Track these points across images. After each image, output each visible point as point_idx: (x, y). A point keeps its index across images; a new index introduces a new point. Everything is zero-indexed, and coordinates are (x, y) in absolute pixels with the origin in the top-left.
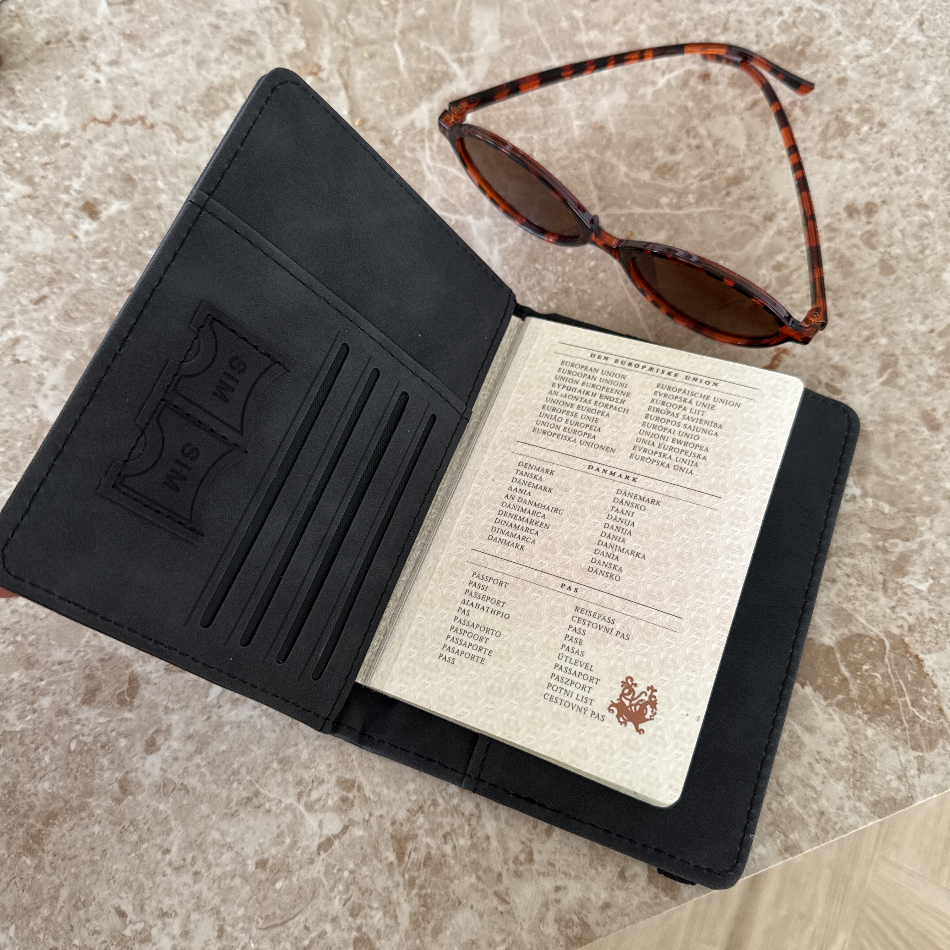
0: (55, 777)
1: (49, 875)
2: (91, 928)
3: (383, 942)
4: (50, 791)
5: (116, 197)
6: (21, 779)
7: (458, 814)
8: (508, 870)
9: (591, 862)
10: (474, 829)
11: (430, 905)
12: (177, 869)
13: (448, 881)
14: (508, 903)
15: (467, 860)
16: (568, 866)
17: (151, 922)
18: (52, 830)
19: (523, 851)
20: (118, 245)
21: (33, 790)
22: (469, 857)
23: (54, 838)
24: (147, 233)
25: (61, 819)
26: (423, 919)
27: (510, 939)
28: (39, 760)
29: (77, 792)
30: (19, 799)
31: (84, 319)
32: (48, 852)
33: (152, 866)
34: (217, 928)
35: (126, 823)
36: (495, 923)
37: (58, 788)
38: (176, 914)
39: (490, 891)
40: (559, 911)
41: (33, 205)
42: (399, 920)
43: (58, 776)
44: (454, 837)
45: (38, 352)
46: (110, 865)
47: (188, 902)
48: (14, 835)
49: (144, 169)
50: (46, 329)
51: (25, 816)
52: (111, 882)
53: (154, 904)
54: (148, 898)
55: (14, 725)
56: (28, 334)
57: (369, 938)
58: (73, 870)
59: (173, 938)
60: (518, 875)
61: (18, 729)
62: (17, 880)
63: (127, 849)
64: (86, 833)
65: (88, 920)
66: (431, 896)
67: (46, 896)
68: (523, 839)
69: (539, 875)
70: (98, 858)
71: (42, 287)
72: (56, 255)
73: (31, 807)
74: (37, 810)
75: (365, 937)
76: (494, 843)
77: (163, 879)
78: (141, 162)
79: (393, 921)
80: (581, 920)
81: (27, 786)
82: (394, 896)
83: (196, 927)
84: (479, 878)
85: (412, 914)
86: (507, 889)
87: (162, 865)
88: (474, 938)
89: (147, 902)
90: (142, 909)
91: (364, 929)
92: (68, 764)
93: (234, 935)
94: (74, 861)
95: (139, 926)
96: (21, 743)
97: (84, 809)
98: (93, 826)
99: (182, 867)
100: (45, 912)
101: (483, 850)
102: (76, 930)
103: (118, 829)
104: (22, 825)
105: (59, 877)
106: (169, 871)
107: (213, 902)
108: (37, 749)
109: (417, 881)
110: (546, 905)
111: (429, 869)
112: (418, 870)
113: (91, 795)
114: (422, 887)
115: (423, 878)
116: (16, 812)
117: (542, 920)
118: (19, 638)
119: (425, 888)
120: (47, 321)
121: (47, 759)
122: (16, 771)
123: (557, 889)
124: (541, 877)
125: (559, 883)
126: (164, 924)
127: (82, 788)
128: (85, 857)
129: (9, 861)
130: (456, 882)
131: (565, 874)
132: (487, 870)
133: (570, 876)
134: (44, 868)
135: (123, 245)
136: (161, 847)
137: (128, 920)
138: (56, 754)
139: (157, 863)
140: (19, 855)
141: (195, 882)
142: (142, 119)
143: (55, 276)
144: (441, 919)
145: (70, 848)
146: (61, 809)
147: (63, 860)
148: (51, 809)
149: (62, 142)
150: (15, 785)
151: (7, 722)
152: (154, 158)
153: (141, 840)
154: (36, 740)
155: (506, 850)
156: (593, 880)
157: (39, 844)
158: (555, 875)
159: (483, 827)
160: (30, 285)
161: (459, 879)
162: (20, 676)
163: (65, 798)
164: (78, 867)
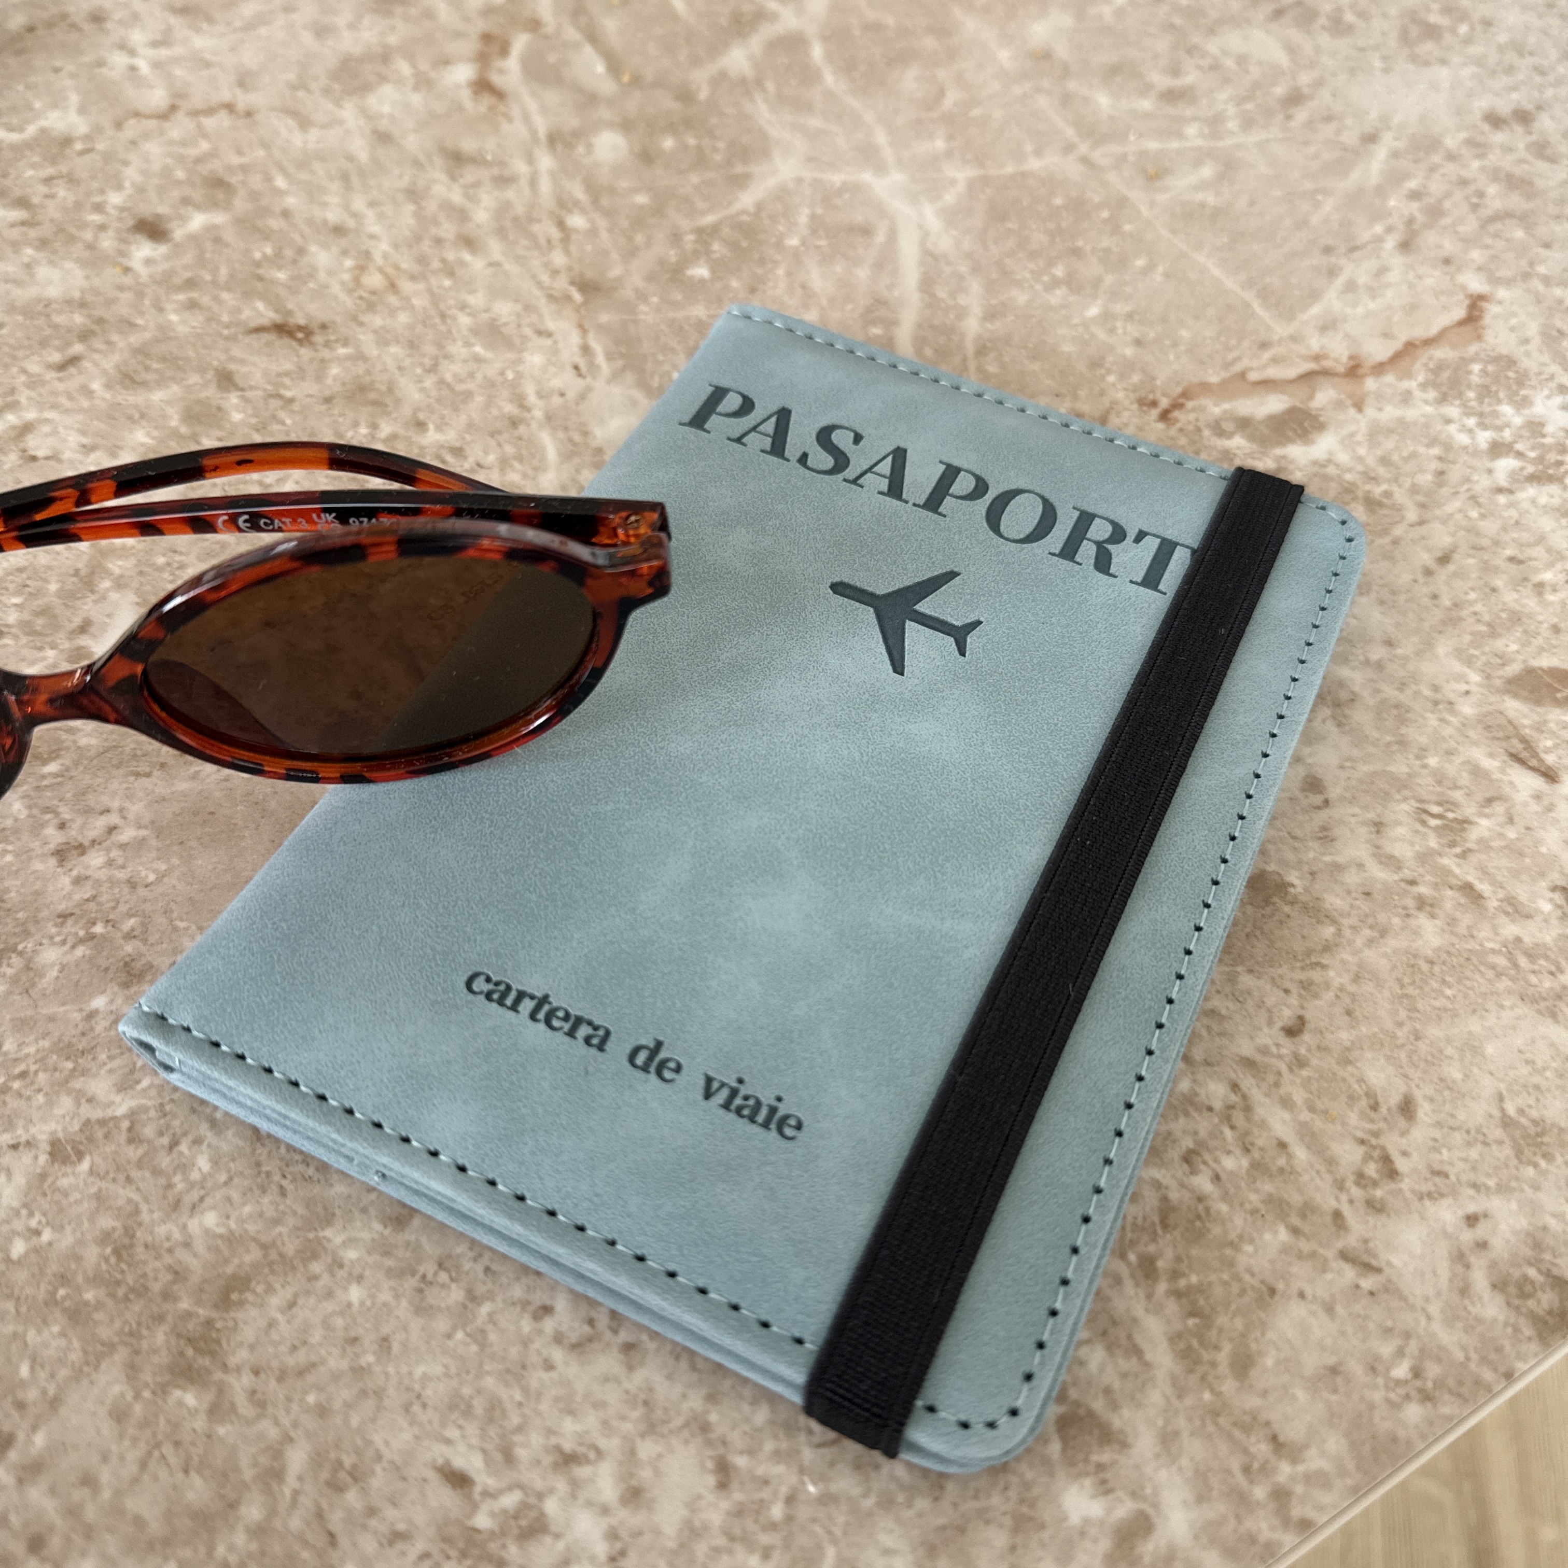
0: (229, 1199)
1: (248, 1422)
2: (383, 1528)
3: (1126, 1413)
4: (221, 1230)
5: (198, 207)
6: (145, 1217)
7: (1196, 1110)
8: (1351, 1202)
9: (1519, 1154)
10: (1247, 1133)
11: (1207, 1310)
12: (577, 1347)
13: (1228, 1251)
14: (1379, 1270)
15: (1253, 1197)
16: (1474, 1169)
17: (539, 1485)
18: (239, 1315)
19: (1367, 1158)
20: (215, 271)
21: (177, 1236)
22: (1257, 1191)
23: (248, 1334)
24: (269, 250)
25: (260, 1289)
26: (1202, 1343)
27: (1413, 1346)
28: (183, 1168)
29: (291, 1221)
30: (144, 1262)
31: (162, 382)
32: (238, 1370)
33: (514, 1352)
34: (710, 1465)
35: (429, 1268)
36: (1366, 1318)
37: (241, 1221)
38: (599, 1453)
39: (1330, 1254)
40: (1493, 1265)
41: (33, 233)
42: (1148, 1357)
43: (236, 1196)
44: (1207, 1157)
45: (73, 439)
46: (404, 1369)
47: (623, 1418)
48: (145, 1344)
49: (244, 169)
50: (85, 404)
51: (167, 1295)
52: (416, 1408)
53: (536, 1439)
54: (520, 1429)
55: (112, 1103)
56: (50, 415)
57: (1091, 1413)
58: (311, 1399)
59: (605, 1510)
60: (1375, 1207)
61: (121, 1111)
62: (168, 1449)
63: (442, 1324)
64: (329, 1306)
65: (372, 1511)
66: (1200, 1289)
67: (248, 1474)
68: (1360, 1134)
69: (1421, 1198)
70: (371, 1358)
71: (69, 344)
72: (89, 298)
73: (178, 1274)
74: (195, 1279)
75: (1082, 1412)
76: (1301, 1154)
77: (546, 1376)
78: (236, 160)
79: (1134, 1360)
80: (1548, 1274)
81: (161, 1230)
82: (1119, 1306)
83: (657, 1472)
84: (1295, 1231)
85: (1174, 1339)
86: (1366, 1241)
87: (537, 1344)
88: (1331, 1360)
89: (517, 1438)
90: (509, 1458)
91: (1073, 1394)
92: (258, 1164)
93: (760, 1471)
94: (310, 1379)
95: (510, 1501)
96: (134, 1139)
97: (315, 1256)
98: (346, 1289)
99: (590, 1340)
100: (252, 1511)
101: (1282, 1171)
102: (344, 1542)
103: (412, 1282)
104: (160, 1318)
105: (277, 1423)
106: (557, 1355)
107: (686, 1406)
108: (173, 1145)
109: (1160, 1264)
110: (1460, 1258)
111: (1177, 1233)
112: (1154, 1240)
113: (328, 1219)
114: (1175, 1275)
115: (1169, 1253)
116: (140, 1291)
117: (1465, 1291)
118: (99, 929)
119: (1184, 1275)
120: (87, 392)
121: (203, 1163)
122: (129, 1201)
123: (1472, 1220)
124: (1427, 1203)
125: (1471, 1208)
126: (575, 1484)
127: (301, 1211)
128: (336, 1362)
129: (138, 1409)
130: (1248, 1248)
131: (1475, 1186)
132: (1307, 1210)
133: (1488, 1188)
134: (233, 1408)
135: (224, 272)
136: (525, 1304)
137: (478, 1489)
138: (225, 1147)
139: (526, 1343)
140: (162, 1390)
141: (631, 1368)
142: (230, 107)
143: (95, 327)
144: (1243, 1336)
145: (294, 1348)
146: (256, 1266)
147: (280, 1379)
148: (229, 1270)
149: (78, 146)
150: (129, 1233)
151: (90, 1100)
152: (261, 153)
153: (472, 1297)
154: (168, 1126)
155: (1331, 1162)
156: (1537, 1188)
157: (213, 1354)
158: (1454, 1193)
159: (1263, 1125)
160: (44, 343)
161: (1251, 1241)
162: (111, 1002)
163: (264, 1238)
164: (320, 1389)
